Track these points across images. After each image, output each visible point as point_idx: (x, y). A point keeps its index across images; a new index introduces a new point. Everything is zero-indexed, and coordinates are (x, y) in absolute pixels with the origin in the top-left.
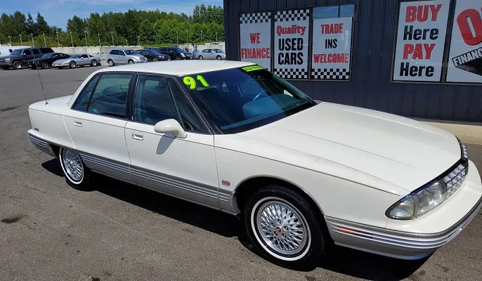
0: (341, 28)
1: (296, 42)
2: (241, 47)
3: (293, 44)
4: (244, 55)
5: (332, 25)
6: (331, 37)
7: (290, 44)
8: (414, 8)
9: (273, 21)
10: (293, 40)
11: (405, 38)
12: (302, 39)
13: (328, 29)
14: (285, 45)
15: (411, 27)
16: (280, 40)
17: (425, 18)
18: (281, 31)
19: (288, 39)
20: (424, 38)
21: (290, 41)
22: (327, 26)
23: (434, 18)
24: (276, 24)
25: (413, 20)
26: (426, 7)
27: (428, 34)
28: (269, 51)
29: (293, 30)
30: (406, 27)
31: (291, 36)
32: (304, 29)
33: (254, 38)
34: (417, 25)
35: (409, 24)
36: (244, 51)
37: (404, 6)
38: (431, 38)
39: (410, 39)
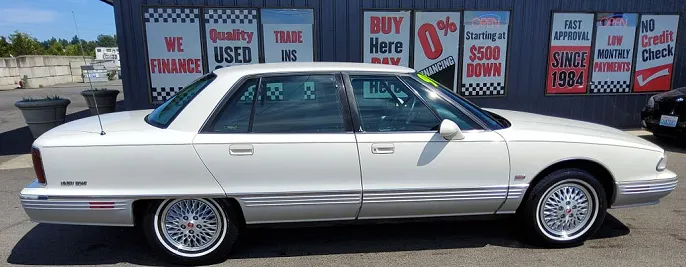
0: (300, 37)
1: (240, 51)
2: (150, 58)
3: (237, 54)
4: (156, 69)
5: (288, 32)
6: (289, 47)
7: (233, 54)
8: (377, 18)
9: (203, 22)
10: (237, 49)
11: (371, 52)
12: (249, 49)
13: (283, 37)
14: (225, 56)
15: (377, 39)
16: (216, 48)
17: (389, 31)
18: (216, 36)
19: (227, 48)
20: (390, 52)
21: (231, 51)
22: (282, 33)
23: (398, 32)
24: (208, 27)
25: (378, 32)
26: (389, 19)
27: (393, 46)
28: (200, 63)
29: (235, 35)
30: (372, 39)
31: (233, 44)
32: (250, 36)
33: (171, 44)
34: (382, 37)
35: (374, 36)
36: (156, 63)
37: (368, 15)
38: (396, 51)
39: (377, 52)
